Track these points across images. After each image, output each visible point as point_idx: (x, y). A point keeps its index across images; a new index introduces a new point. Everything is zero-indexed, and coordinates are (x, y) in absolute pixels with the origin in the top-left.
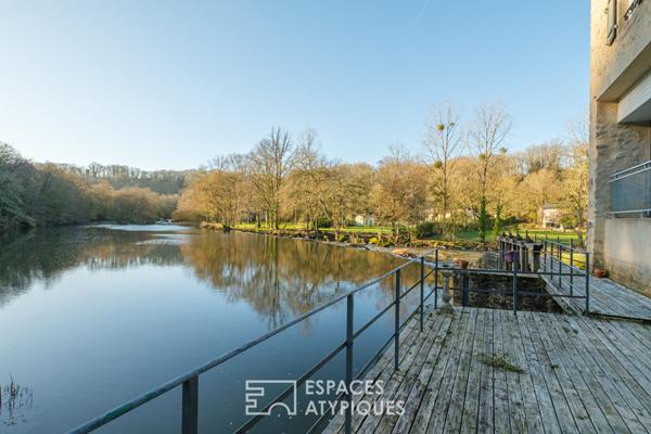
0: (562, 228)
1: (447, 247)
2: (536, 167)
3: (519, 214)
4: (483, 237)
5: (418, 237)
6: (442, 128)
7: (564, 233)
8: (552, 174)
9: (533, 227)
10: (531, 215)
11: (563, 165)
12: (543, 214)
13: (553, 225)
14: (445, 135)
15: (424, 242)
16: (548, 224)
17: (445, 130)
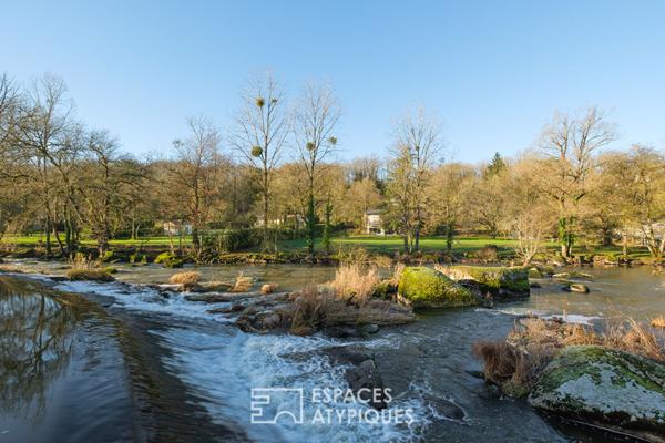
0: (382, 233)
1: (268, 261)
2: (359, 177)
3: (347, 219)
4: (311, 246)
5: (231, 250)
6: (261, 103)
7: (385, 239)
8: (372, 184)
9: (359, 233)
10: (357, 221)
11: (380, 177)
12: (367, 219)
13: (375, 230)
14: (265, 116)
15: (238, 255)
16: (371, 230)
17: (265, 107)
